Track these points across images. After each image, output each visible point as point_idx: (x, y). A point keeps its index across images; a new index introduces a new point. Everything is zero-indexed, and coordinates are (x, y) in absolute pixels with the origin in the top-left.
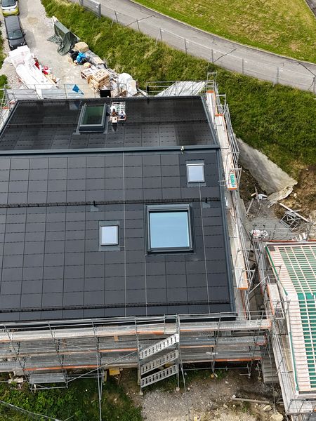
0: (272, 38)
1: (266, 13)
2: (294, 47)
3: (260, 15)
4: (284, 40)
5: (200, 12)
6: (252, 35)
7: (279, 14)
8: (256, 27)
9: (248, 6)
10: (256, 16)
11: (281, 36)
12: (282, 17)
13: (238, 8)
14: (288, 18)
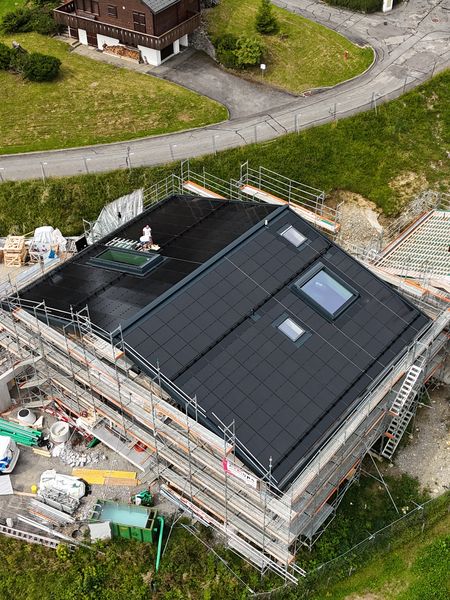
0: (155, 121)
1: (124, 101)
2: (184, 118)
3: (120, 106)
4: (169, 117)
5: (42, 133)
6: (129, 128)
7: (140, 96)
8: (127, 119)
9: (96, 104)
10: (116, 109)
11: (161, 114)
12: (145, 97)
13: (86, 111)
14: (153, 96)
